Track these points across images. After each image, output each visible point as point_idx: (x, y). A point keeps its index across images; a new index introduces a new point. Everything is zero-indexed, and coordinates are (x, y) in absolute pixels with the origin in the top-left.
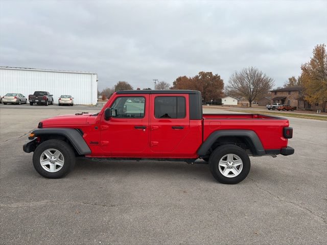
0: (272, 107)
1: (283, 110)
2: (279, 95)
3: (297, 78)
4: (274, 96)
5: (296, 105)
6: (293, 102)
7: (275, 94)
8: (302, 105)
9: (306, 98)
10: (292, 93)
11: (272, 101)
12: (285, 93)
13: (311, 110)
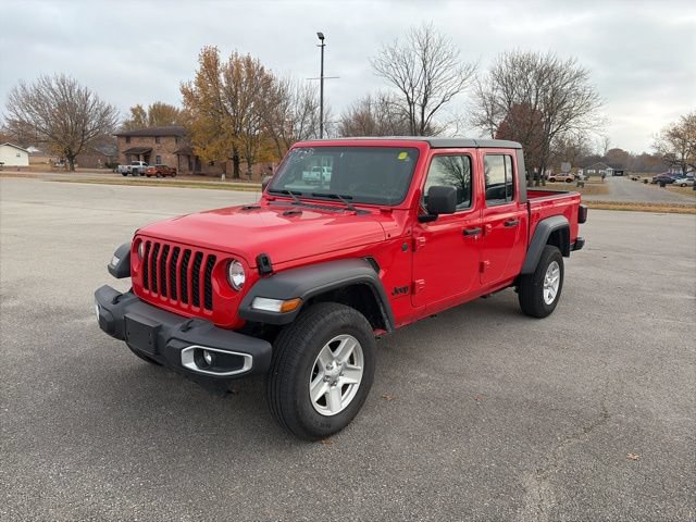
0: (131, 170)
1: (157, 175)
2: (136, 143)
3: (146, 109)
4: (125, 147)
5: (175, 166)
6: (169, 160)
7: (128, 141)
8: (185, 166)
9: (198, 152)
10: (162, 140)
11: (123, 157)
12: (149, 139)
13: (203, 175)
